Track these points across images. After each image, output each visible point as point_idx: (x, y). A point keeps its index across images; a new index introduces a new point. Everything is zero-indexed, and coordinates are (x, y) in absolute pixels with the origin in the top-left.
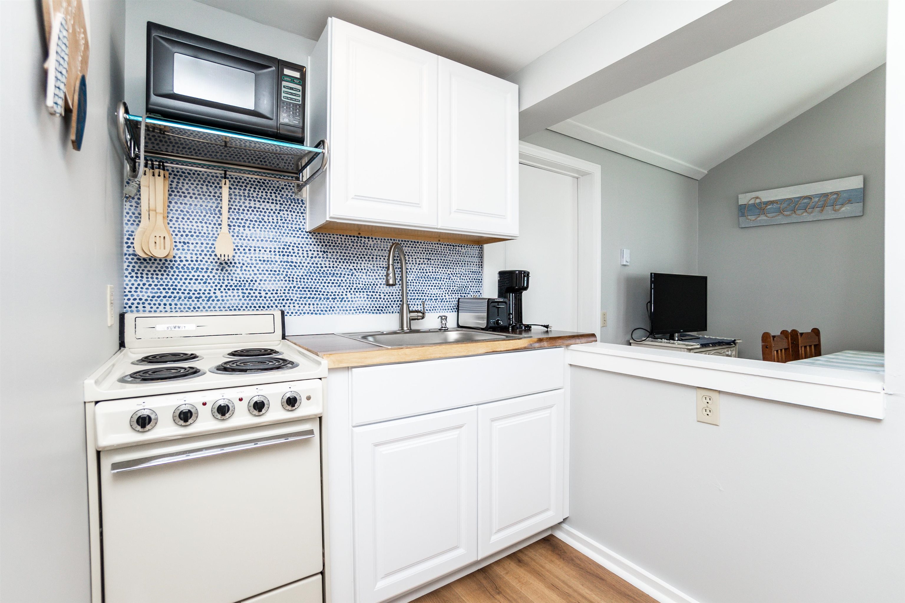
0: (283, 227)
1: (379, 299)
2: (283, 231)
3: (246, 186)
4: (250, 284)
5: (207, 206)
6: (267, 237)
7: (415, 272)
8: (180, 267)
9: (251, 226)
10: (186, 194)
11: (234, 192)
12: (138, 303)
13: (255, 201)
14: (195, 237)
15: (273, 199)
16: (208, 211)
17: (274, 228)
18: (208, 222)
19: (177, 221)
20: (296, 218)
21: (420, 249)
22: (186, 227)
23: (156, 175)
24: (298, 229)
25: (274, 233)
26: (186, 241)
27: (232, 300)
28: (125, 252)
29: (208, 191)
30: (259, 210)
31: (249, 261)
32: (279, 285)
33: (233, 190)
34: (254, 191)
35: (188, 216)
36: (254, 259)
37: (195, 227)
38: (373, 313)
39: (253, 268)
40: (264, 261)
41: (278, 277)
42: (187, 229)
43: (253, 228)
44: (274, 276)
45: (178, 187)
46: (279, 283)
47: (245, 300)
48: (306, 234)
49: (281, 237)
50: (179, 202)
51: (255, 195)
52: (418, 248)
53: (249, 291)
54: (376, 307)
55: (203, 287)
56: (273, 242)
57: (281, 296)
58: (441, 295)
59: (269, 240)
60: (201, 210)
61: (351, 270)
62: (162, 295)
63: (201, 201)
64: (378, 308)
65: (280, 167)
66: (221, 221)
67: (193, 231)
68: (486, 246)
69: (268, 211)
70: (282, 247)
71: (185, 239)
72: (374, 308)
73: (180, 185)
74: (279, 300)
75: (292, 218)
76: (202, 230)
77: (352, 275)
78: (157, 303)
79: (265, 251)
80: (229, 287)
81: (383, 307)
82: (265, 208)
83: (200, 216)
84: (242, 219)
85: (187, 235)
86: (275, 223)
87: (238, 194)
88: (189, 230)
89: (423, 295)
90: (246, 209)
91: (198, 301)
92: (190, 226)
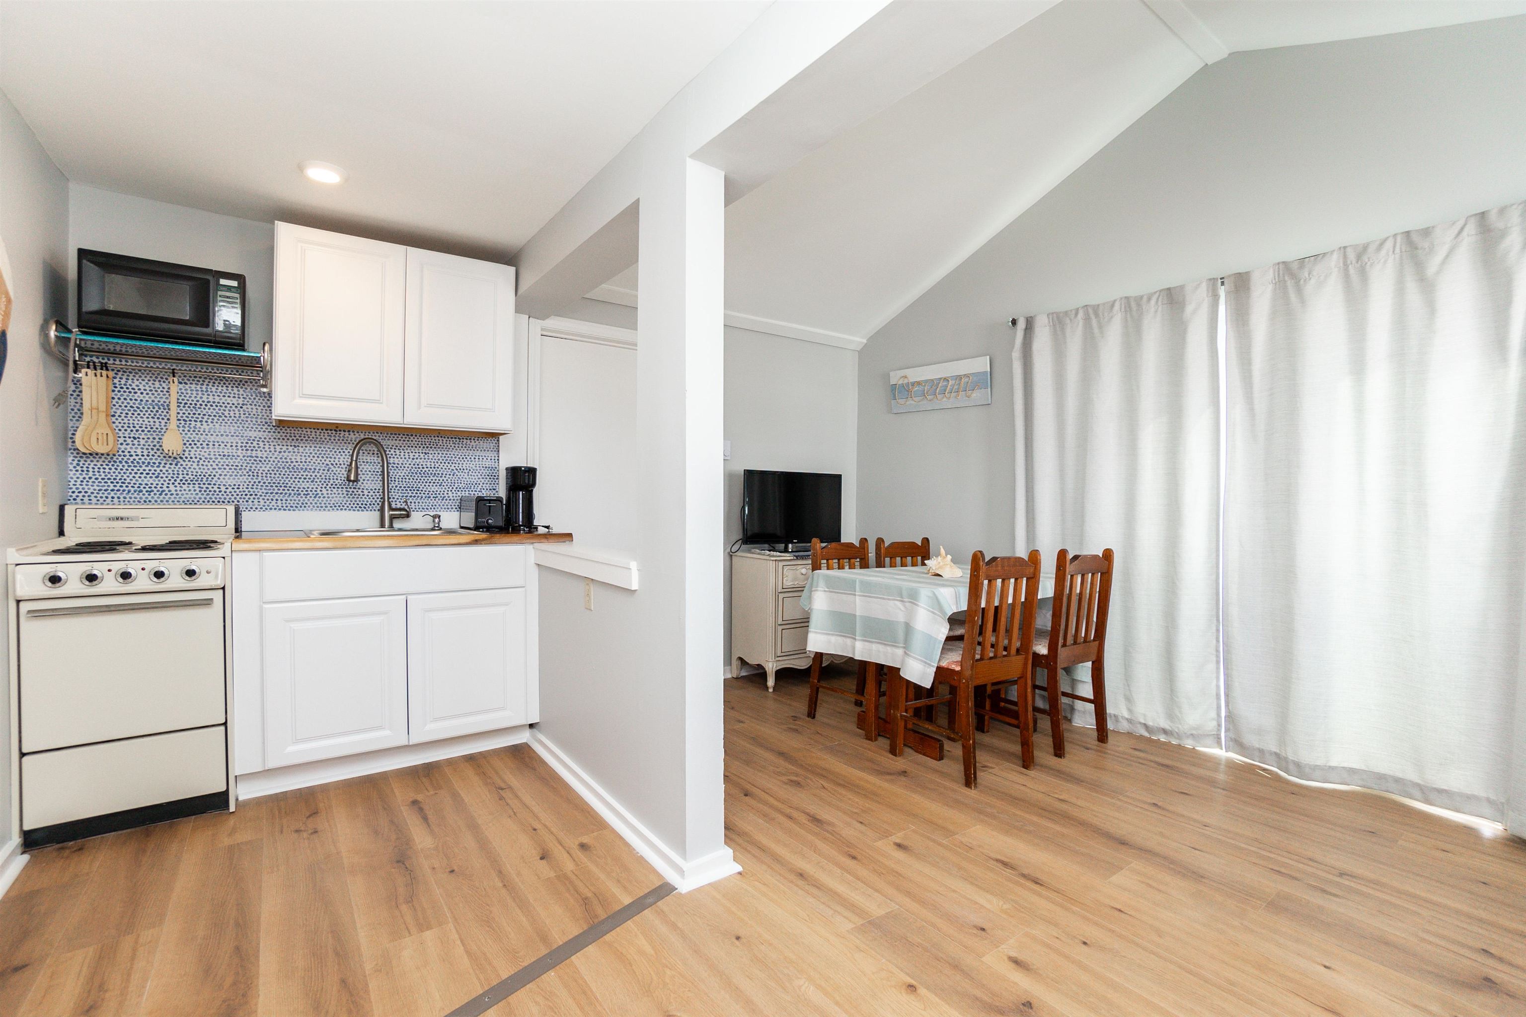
0: (247, 421)
1: (361, 496)
2: (247, 425)
3: (204, 381)
4: (208, 478)
5: (159, 401)
6: (228, 431)
7: (408, 467)
8: (129, 461)
9: (210, 421)
10: (136, 390)
11: (190, 387)
12: (84, 496)
13: (213, 395)
14: (146, 432)
15: (234, 394)
16: (161, 407)
17: (236, 423)
18: (161, 417)
19: (125, 417)
20: (261, 412)
21: (414, 442)
22: (136, 422)
23: (98, 375)
24: (264, 423)
25: (236, 428)
26: (136, 436)
27: (187, 494)
28: (70, 447)
29: (161, 387)
30: (219, 405)
31: (206, 456)
32: (241, 480)
33: (189, 385)
34: (213, 386)
35: (139, 412)
36: (212, 453)
37: (146, 422)
38: (354, 510)
39: (211, 463)
40: (224, 456)
41: (240, 472)
42: (138, 424)
43: (212, 422)
44: (235, 471)
45: (128, 384)
46: (241, 478)
47: (202, 494)
48: (274, 428)
49: (244, 431)
50: (128, 399)
51: (214, 389)
52: (412, 441)
53: (207, 486)
54: (358, 504)
55: (155, 481)
56: (235, 437)
57: (244, 491)
58: (442, 492)
59: (230, 435)
60: (153, 406)
61: (327, 465)
62: (110, 489)
63: (153, 397)
64: (360, 505)
65: (242, 362)
66: (170, 415)
67: (144, 426)
68: (501, 437)
69: (228, 406)
70: (244, 442)
71: (135, 434)
72: (356, 505)
73: (130, 382)
74: (242, 495)
75: (257, 412)
76: (154, 425)
77: (328, 470)
78: (104, 496)
79: (226, 446)
80: (184, 482)
81: (366, 505)
82: (226, 402)
83: (151, 411)
84: (199, 414)
85: (137, 431)
86: (238, 418)
87: (195, 389)
88: (140, 425)
89: (418, 492)
90: (203, 404)
91: (149, 495)
92: (141, 422)
